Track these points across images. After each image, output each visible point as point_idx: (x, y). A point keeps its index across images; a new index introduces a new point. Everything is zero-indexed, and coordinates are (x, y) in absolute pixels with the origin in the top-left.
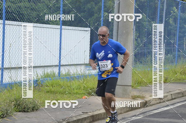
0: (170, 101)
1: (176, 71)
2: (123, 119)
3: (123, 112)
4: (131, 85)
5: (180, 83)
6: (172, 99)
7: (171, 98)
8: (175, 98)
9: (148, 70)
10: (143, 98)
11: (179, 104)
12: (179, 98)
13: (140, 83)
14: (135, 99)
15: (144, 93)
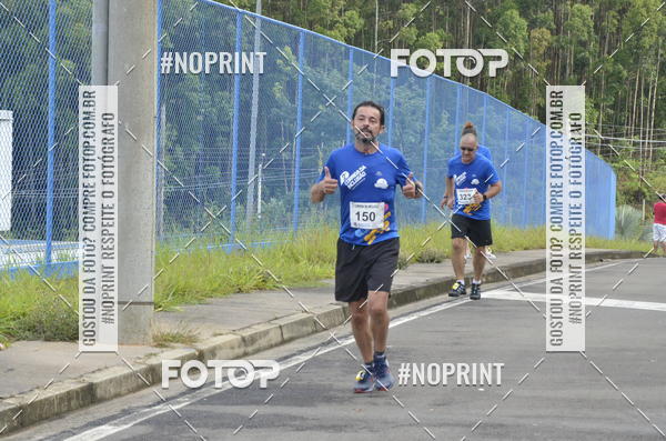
0: (276, 349)
1: (295, 251)
2: (125, 412)
3: (123, 390)
4: (153, 299)
5: (306, 289)
6: (284, 342)
7: (280, 339)
8: (291, 340)
9: (208, 251)
10: (189, 340)
11: (303, 358)
12: (303, 336)
13: (181, 294)
14: (166, 347)
15: (193, 326)
